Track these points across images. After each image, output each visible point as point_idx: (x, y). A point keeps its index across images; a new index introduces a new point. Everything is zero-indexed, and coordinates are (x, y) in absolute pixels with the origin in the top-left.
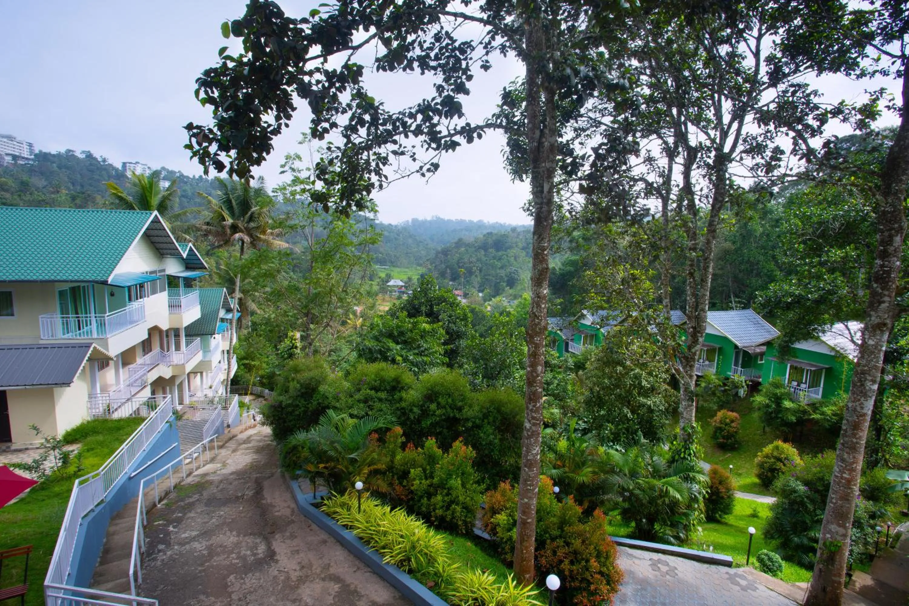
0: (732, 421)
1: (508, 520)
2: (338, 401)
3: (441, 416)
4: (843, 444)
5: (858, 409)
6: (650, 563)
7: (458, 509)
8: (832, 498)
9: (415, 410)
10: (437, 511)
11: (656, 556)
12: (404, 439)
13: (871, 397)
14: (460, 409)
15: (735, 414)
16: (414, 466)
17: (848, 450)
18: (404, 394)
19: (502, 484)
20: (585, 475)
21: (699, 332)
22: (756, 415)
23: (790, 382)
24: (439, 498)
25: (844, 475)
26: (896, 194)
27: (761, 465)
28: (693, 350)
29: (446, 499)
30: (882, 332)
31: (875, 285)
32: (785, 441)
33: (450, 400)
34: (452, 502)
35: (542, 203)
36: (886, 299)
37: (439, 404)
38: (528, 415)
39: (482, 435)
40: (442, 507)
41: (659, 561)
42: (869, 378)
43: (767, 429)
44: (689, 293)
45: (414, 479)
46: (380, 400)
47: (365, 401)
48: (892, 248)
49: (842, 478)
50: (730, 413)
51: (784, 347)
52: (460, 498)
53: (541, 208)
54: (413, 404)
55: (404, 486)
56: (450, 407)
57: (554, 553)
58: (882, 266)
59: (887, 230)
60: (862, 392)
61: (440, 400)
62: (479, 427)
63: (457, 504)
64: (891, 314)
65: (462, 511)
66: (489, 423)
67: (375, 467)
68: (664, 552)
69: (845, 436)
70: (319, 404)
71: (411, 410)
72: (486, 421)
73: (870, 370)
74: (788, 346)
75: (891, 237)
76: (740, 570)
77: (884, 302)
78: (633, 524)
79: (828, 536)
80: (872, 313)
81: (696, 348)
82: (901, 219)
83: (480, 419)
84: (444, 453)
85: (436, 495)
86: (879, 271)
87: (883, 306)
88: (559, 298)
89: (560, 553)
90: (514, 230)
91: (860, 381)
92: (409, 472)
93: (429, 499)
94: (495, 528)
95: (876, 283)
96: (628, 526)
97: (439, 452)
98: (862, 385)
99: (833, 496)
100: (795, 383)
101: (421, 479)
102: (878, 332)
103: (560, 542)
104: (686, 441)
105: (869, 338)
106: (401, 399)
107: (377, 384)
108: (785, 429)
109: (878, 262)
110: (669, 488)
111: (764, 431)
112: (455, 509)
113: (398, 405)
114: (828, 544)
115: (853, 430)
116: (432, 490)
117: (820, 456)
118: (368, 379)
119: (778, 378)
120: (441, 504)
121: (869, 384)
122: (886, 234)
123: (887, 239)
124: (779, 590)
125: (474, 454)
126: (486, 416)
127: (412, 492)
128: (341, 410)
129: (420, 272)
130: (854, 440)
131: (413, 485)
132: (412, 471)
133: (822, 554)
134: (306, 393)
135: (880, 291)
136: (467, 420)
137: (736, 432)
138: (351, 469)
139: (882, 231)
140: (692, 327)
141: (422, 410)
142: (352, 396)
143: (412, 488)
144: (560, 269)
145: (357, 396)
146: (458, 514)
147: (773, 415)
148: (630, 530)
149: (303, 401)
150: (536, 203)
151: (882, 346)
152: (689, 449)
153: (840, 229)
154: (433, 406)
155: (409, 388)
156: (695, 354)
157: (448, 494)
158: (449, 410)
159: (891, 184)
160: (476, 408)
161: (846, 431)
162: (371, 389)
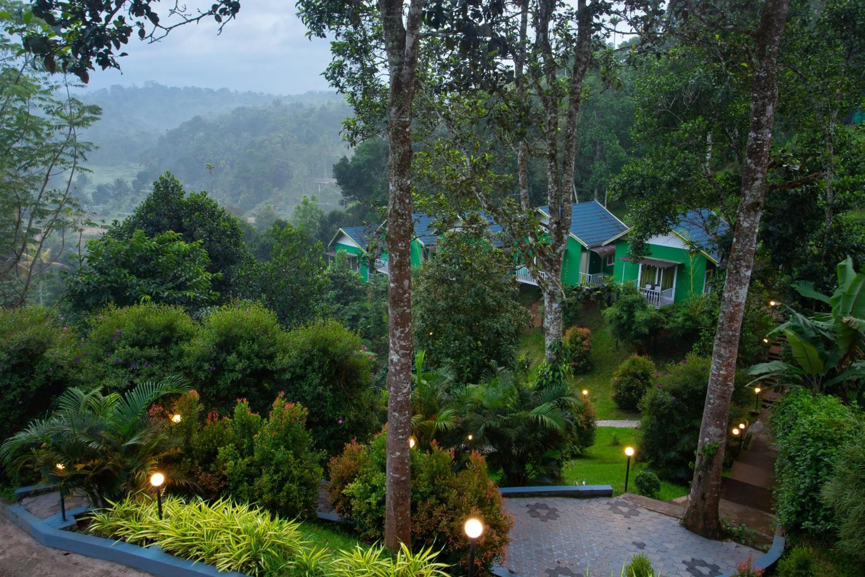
0: (583, 339)
1: (365, 488)
2: (80, 371)
3: (244, 369)
4: (720, 339)
5: (734, 298)
6: (528, 509)
7: (294, 487)
8: (710, 399)
9: (206, 366)
10: (265, 496)
11: (532, 501)
12: (201, 407)
13: (745, 284)
14: (271, 357)
15: (586, 330)
16: (221, 443)
17: (724, 345)
18: (185, 347)
19: (348, 446)
20: (446, 419)
21: (563, 228)
22: (609, 330)
23: (643, 284)
24: (265, 478)
25: (721, 372)
26: (769, 57)
27: (617, 386)
28: (558, 251)
29: (275, 477)
30: (756, 212)
31: (749, 161)
32: (640, 354)
33: (256, 347)
34: (284, 480)
35: (400, 64)
36: (759, 175)
37: (239, 354)
38: (394, 344)
39: (306, 388)
40: (271, 490)
41: (537, 506)
42: (744, 264)
43: (620, 344)
44: (550, 180)
45: (226, 461)
46: (150, 360)
47: (125, 365)
48: (765, 119)
49: (719, 375)
50: (581, 330)
51: (638, 244)
52: (295, 472)
53: (400, 70)
54: (202, 359)
55: (212, 473)
56: (257, 356)
57: (430, 515)
58: (756, 139)
59: (761, 99)
60: (737, 280)
61: (241, 347)
62: (302, 377)
63: (292, 481)
64: (764, 191)
65: (300, 490)
66: (314, 371)
67: (166, 453)
68: (540, 495)
69: (721, 329)
70: (48, 378)
71: (200, 368)
72: (310, 368)
73: (745, 256)
74: (642, 243)
75: (764, 106)
76: (621, 498)
77: (757, 179)
78: (501, 471)
79: (707, 439)
80: (747, 192)
81: (561, 248)
82: (773, 86)
83: (301, 367)
84: (263, 417)
85: (260, 475)
86: (752, 145)
87: (758, 183)
88: (354, 199)
89: (436, 513)
90: (277, 103)
91: (736, 268)
92: (216, 453)
93: (251, 483)
94: (349, 502)
95: (750, 158)
96: (497, 475)
97: (256, 417)
98: (738, 272)
99: (712, 396)
100: (648, 287)
101: (235, 458)
102: (752, 213)
103: (432, 500)
104: (554, 362)
105: (744, 221)
106: (181, 354)
107: (141, 337)
108: (640, 341)
109: (752, 134)
110: (544, 417)
111: (618, 347)
112: (290, 487)
113: (178, 363)
114: (707, 448)
115: (730, 322)
116: (253, 470)
117: (681, 363)
118: (125, 331)
119: (629, 281)
120: (270, 486)
121: (743, 270)
122: (760, 103)
123: (760, 109)
124: (660, 509)
125: (305, 412)
126: (308, 362)
127: (224, 478)
128: (88, 383)
129: (136, 172)
130: (731, 333)
131: (225, 469)
132: (221, 450)
133: (701, 460)
134: (21, 365)
135: (754, 167)
136: (284, 370)
137: (588, 352)
138: (129, 462)
139: (755, 100)
140: (556, 223)
141: (216, 365)
142: (100, 360)
143: (225, 473)
144: (353, 159)
145: (112, 359)
146: (295, 493)
147: (626, 327)
148: (499, 478)
149: (16, 377)
150: (391, 63)
151: (755, 228)
152: (558, 370)
153: (693, 98)
154: (232, 358)
155: (192, 336)
156: (560, 255)
157: (276, 472)
158: (256, 360)
159: (765, 45)
160: (294, 353)
161: (722, 324)
162: (132, 346)
